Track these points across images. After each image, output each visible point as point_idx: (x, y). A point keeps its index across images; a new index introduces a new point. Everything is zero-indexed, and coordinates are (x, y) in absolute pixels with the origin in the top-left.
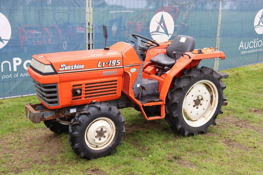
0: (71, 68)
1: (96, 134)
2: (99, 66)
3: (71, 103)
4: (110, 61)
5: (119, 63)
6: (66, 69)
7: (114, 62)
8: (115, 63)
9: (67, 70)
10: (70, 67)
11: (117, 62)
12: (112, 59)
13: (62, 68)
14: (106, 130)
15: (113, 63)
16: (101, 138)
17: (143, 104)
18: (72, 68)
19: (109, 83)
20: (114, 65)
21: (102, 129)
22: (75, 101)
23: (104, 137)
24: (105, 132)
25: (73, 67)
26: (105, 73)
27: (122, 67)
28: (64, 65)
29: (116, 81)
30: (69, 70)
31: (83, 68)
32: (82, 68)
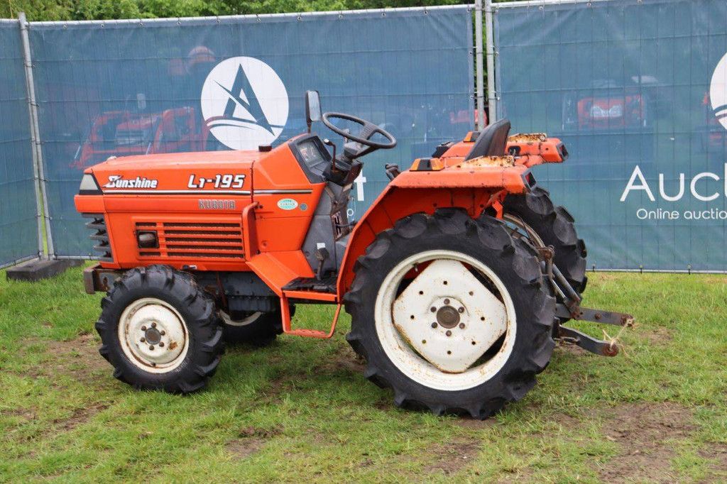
0: (129, 184)
1: (143, 334)
2: (190, 185)
3: (138, 262)
4: (219, 177)
5: (241, 181)
6: (119, 187)
7: (227, 179)
8: (229, 183)
9: (121, 188)
10: (127, 182)
11: (236, 180)
12: (223, 172)
13: (111, 183)
14: (163, 329)
15: (224, 181)
16: (154, 346)
17: (284, 291)
18: (132, 186)
19: (221, 228)
20: (228, 186)
21: (154, 326)
22: (145, 257)
23: (162, 345)
24: (163, 333)
25: (134, 183)
26: (204, 203)
27: (249, 192)
28: (116, 178)
29: (238, 225)
30: (124, 188)
31: (155, 187)
32: (152, 187)
